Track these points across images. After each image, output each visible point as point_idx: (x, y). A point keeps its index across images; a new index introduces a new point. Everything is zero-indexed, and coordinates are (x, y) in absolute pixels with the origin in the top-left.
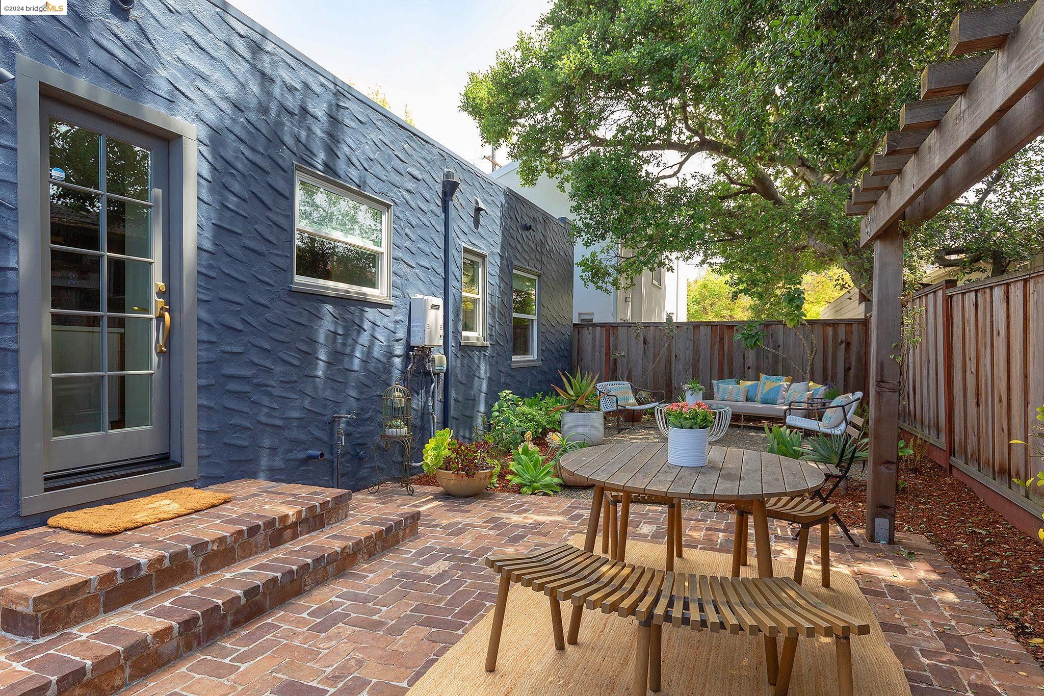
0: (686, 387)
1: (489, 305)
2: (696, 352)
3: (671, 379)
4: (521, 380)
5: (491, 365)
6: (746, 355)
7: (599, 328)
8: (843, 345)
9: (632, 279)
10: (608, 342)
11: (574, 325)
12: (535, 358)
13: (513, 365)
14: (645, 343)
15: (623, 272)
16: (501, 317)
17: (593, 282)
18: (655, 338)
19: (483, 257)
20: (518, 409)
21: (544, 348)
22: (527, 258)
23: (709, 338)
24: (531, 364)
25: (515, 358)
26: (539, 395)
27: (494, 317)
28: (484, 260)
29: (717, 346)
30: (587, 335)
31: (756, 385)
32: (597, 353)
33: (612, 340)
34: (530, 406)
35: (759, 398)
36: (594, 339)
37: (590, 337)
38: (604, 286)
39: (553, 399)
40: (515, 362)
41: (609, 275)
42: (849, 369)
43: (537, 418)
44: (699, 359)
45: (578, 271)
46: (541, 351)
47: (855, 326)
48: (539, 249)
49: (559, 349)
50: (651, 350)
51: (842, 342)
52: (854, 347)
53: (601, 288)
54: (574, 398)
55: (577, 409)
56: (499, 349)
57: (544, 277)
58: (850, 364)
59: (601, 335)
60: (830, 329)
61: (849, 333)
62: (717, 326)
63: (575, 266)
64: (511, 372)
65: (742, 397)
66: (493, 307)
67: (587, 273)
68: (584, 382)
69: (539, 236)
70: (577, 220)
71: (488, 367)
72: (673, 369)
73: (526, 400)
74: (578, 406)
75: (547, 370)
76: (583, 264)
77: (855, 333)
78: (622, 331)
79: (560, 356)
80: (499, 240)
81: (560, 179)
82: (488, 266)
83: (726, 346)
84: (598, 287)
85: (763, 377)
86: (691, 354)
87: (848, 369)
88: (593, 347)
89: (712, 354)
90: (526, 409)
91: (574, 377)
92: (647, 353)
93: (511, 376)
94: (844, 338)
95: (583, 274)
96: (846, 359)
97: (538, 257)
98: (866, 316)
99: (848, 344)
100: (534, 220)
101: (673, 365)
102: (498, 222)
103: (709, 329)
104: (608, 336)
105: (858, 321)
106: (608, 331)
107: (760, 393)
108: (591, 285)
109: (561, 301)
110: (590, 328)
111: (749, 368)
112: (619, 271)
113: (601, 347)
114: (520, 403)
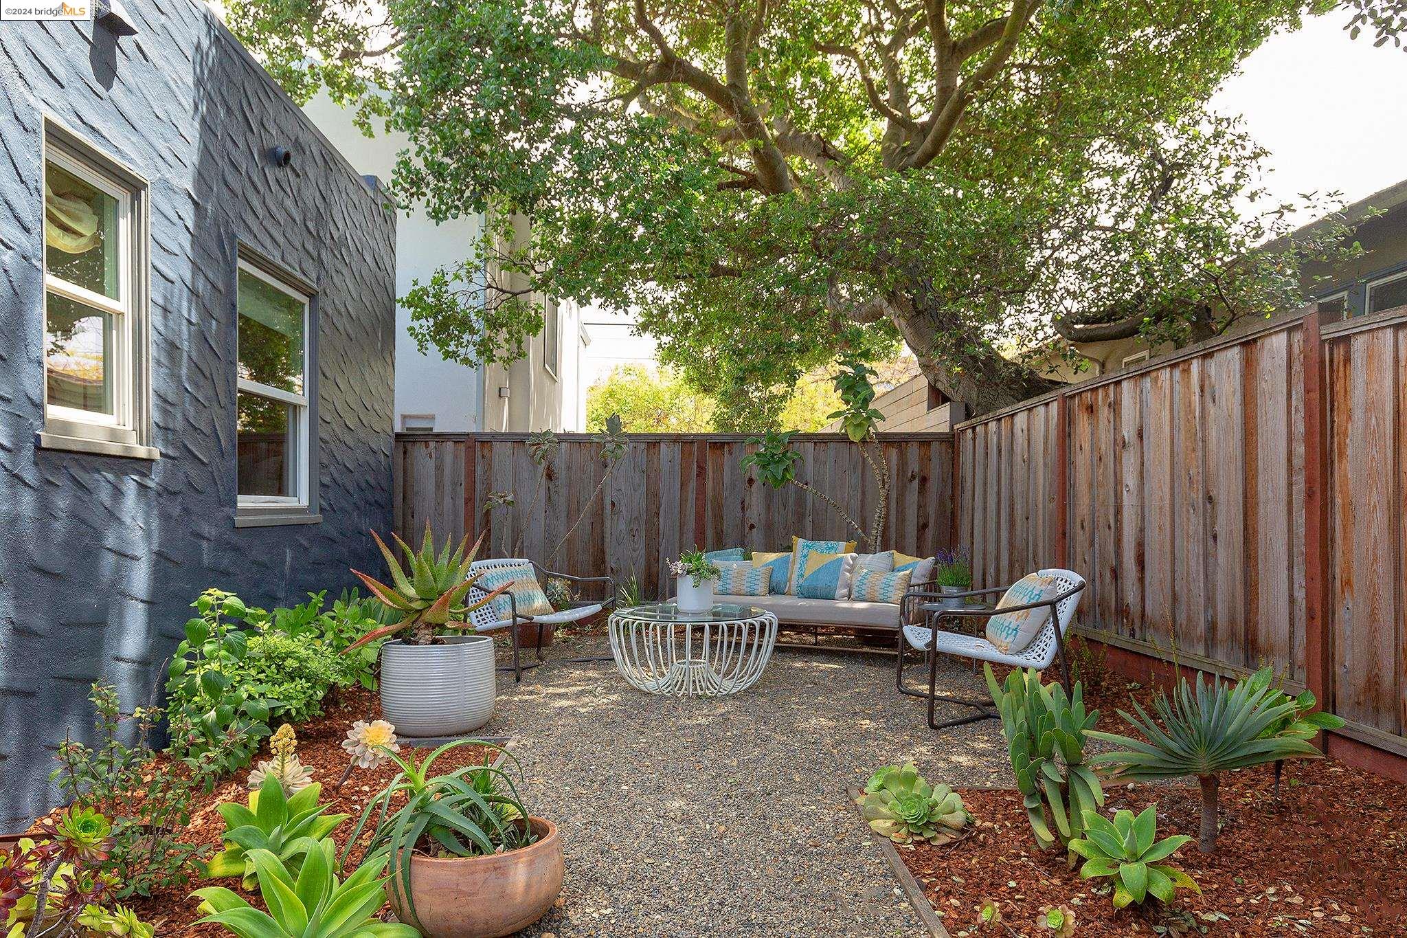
0: (678, 567)
1: (153, 336)
2: (653, 496)
3: (603, 552)
4: (264, 558)
5: (165, 517)
6: (747, 499)
7: (451, 444)
8: (916, 483)
9: (519, 342)
10: (471, 475)
11: (398, 436)
12: (305, 502)
13: (240, 520)
14: (549, 476)
15: (501, 325)
16: (202, 382)
17: (438, 342)
18: (569, 468)
19: (135, 187)
20: (253, 642)
21: (326, 480)
22: (281, 240)
23: (677, 468)
24: (294, 518)
25: (245, 501)
26: (317, 599)
27: (175, 376)
28: (136, 197)
29: (693, 484)
30: (423, 461)
31: (786, 561)
32: (447, 501)
33: (479, 469)
34: (292, 629)
35: (794, 585)
36: (439, 468)
37: (431, 463)
38: (462, 351)
39: (354, 609)
40: (247, 512)
41: (473, 331)
42: (925, 526)
43: (313, 665)
44: (659, 509)
45: (403, 317)
46: (320, 487)
47: (935, 446)
48: (311, 226)
49: (364, 485)
50: (563, 491)
51: (913, 477)
52: (934, 486)
53: (454, 355)
54: (417, 605)
55: (426, 635)
56: (192, 473)
57: (322, 302)
58: (926, 516)
59: (456, 457)
60: (895, 451)
61: (925, 460)
62: (692, 443)
63: (398, 305)
64: (235, 539)
65: (762, 587)
66: (171, 348)
67: (423, 321)
68: (443, 560)
69: (310, 195)
70: (412, 154)
71: (155, 524)
72: (607, 531)
73: (280, 613)
74: (429, 625)
75: (333, 533)
76: (415, 301)
77: (935, 461)
78: (501, 452)
79: (367, 502)
80: (192, 156)
81: (359, 106)
82: (151, 219)
83: (710, 484)
84: (447, 355)
85: (799, 543)
86: (643, 500)
87: (923, 527)
88: (439, 485)
89: (683, 501)
90: (278, 641)
91: (416, 548)
92: (554, 497)
93: (236, 549)
94: (916, 470)
95: (416, 324)
96: (921, 507)
97: (310, 247)
98: (952, 428)
99: (924, 480)
100: (297, 144)
101: (608, 524)
102: (188, 103)
103: (677, 448)
104: (471, 462)
105: (940, 438)
106: (471, 450)
107: (795, 576)
108: (432, 347)
109: (367, 371)
110: (432, 445)
111: (752, 527)
112: (494, 324)
113: (455, 484)
114: (264, 626)
